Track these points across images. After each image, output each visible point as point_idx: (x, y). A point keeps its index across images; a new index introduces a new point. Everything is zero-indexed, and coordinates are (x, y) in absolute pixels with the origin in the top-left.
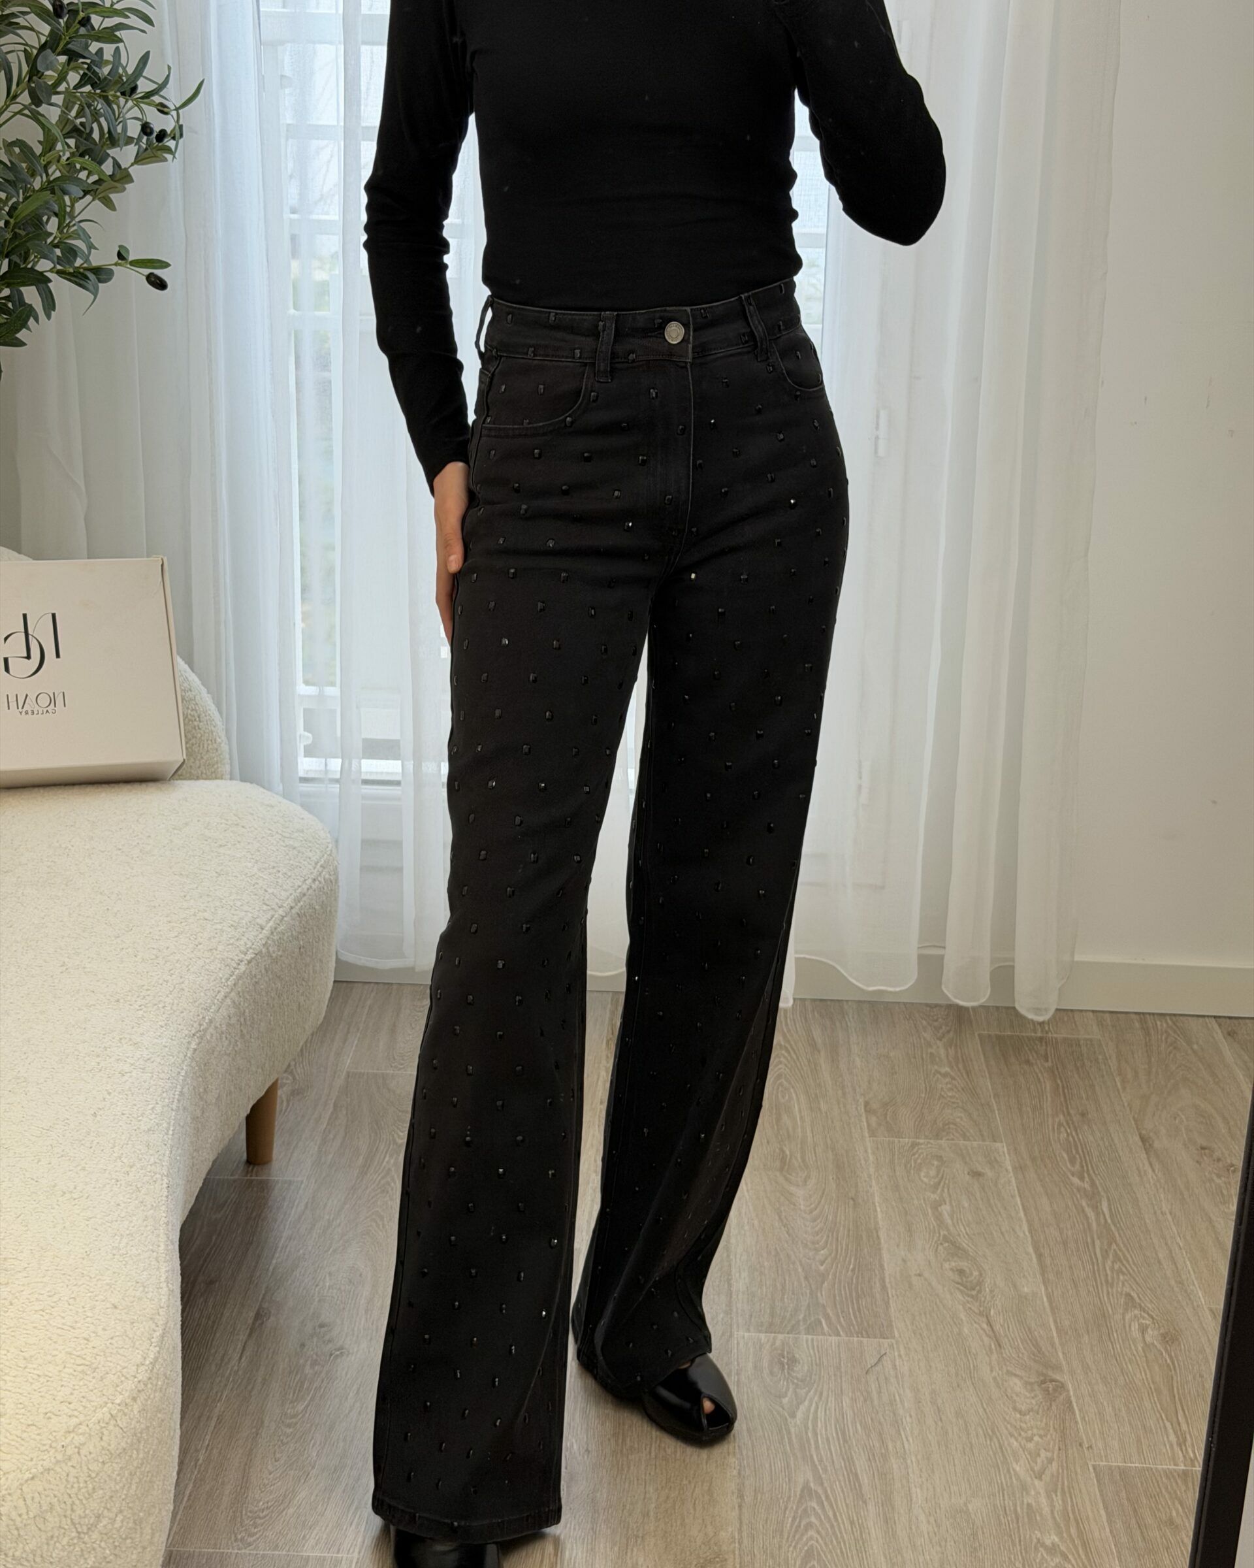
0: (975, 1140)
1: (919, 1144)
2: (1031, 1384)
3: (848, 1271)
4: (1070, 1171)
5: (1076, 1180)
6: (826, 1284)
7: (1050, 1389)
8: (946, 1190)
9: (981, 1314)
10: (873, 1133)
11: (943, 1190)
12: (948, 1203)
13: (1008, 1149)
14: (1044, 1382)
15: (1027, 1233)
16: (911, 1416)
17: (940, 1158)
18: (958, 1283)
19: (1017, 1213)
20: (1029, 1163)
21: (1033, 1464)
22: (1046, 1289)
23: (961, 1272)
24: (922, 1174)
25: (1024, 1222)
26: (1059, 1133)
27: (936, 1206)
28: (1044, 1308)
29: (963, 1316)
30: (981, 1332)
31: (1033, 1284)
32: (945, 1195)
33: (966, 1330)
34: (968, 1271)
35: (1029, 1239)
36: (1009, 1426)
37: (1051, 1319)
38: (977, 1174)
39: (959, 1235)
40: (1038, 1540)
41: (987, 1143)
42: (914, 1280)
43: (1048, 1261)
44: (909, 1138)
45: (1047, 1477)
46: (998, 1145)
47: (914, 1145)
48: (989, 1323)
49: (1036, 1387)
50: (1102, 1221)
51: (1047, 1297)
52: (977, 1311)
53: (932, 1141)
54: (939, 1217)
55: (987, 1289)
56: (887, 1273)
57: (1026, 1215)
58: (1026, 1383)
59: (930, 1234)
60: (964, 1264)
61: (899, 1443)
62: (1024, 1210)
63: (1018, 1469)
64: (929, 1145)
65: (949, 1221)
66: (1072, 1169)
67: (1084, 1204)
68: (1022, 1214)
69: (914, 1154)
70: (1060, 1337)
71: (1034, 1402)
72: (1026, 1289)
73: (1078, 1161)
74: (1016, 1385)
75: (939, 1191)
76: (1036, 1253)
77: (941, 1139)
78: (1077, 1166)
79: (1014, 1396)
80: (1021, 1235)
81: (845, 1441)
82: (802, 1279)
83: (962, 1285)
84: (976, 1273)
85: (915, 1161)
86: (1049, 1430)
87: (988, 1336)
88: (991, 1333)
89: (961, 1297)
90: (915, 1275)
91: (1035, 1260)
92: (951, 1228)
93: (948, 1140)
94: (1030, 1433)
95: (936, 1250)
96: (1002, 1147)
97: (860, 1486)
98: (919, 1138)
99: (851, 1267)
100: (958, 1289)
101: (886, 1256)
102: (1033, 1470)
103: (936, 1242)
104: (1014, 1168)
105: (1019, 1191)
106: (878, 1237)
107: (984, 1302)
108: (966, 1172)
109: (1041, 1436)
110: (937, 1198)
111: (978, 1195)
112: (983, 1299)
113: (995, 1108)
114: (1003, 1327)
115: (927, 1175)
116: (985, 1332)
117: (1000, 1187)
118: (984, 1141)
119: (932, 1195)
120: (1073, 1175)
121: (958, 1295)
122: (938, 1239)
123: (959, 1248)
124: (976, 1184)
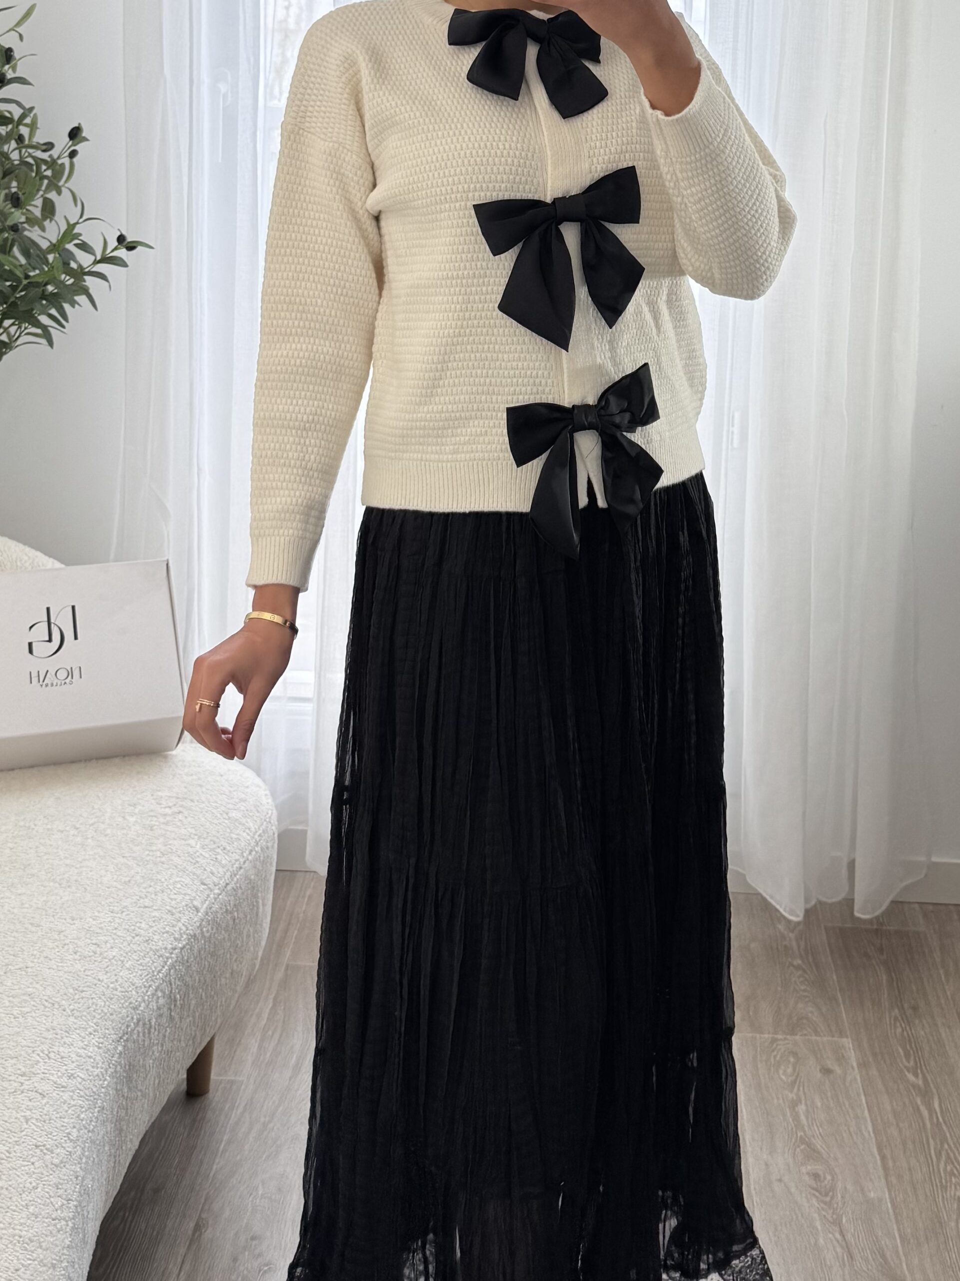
0: (825, 1036)
1: (777, 1040)
4: (906, 1067)
5: (911, 1077)
8: (801, 1089)
9: (834, 1223)
11: (799, 1089)
12: (803, 1102)
13: (853, 1046)
15: (871, 1133)
18: (813, 1189)
19: (863, 1112)
20: (871, 1057)
22: (890, 1194)
23: (816, 1176)
24: (781, 1072)
25: (869, 1120)
26: (896, 1028)
27: (794, 1105)
28: (889, 1214)
29: (818, 1224)
30: (835, 1242)
31: (877, 1190)
32: (801, 1093)
33: (821, 1240)
34: (822, 1176)
35: (874, 1140)
37: (895, 1227)
38: (827, 1071)
39: (814, 1136)
41: (834, 1039)
42: (776, 1186)
43: (890, 1164)
44: (769, 1033)
46: (844, 1040)
47: (774, 1040)
48: (842, 1232)
50: (935, 1120)
51: (891, 1203)
52: (830, 1219)
53: (788, 1037)
54: (796, 1118)
55: (839, 1195)
57: (870, 1114)
59: (788, 1135)
60: (818, 1168)
62: (869, 1108)
64: (786, 1042)
65: (805, 1121)
66: (908, 1065)
67: (919, 1102)
68: (866, 1112)
69: (773, 1051)
70: (903, 1245)
72: (872, 1195)
73: (913, 1057)
75: (795, 1090)
76: (879, 1154)
77: (796, 1035)
78: (912, 1063)
80: (866, 1135)
83: (817, 1190)
84: (829, 1177)
85: (775, 1058)
87: (841, 1247)
88: (844, 1244)
89: (816, 1204)
90: (777, 1180)
91: (879, 1162)
92: (806, 1129)
93: (801, 1035)
95: (794, 1154)
96: (847, 1042)
98: (777, 1034)
100: (814, 1195)
101: (751, 1160)
103: (794, 1144)
104: (859, 1065)
105: (863, 1089)
107: (837, 1208)
108: (818, 1070)
110: (795, 1098)
111: (829, 1094)
112: (835, 1205)
113: (841, 1001)
114: (853, 1236)
115: (785, 1073)
116: (838, 1242)
117: (847, 1084)
118: (833, 1036)
119: (789, 1094)
120: (908, 1071)
121: (814, 1201)
122: (796, 1141)
123: (814, 1150)
124: (827, 1082)
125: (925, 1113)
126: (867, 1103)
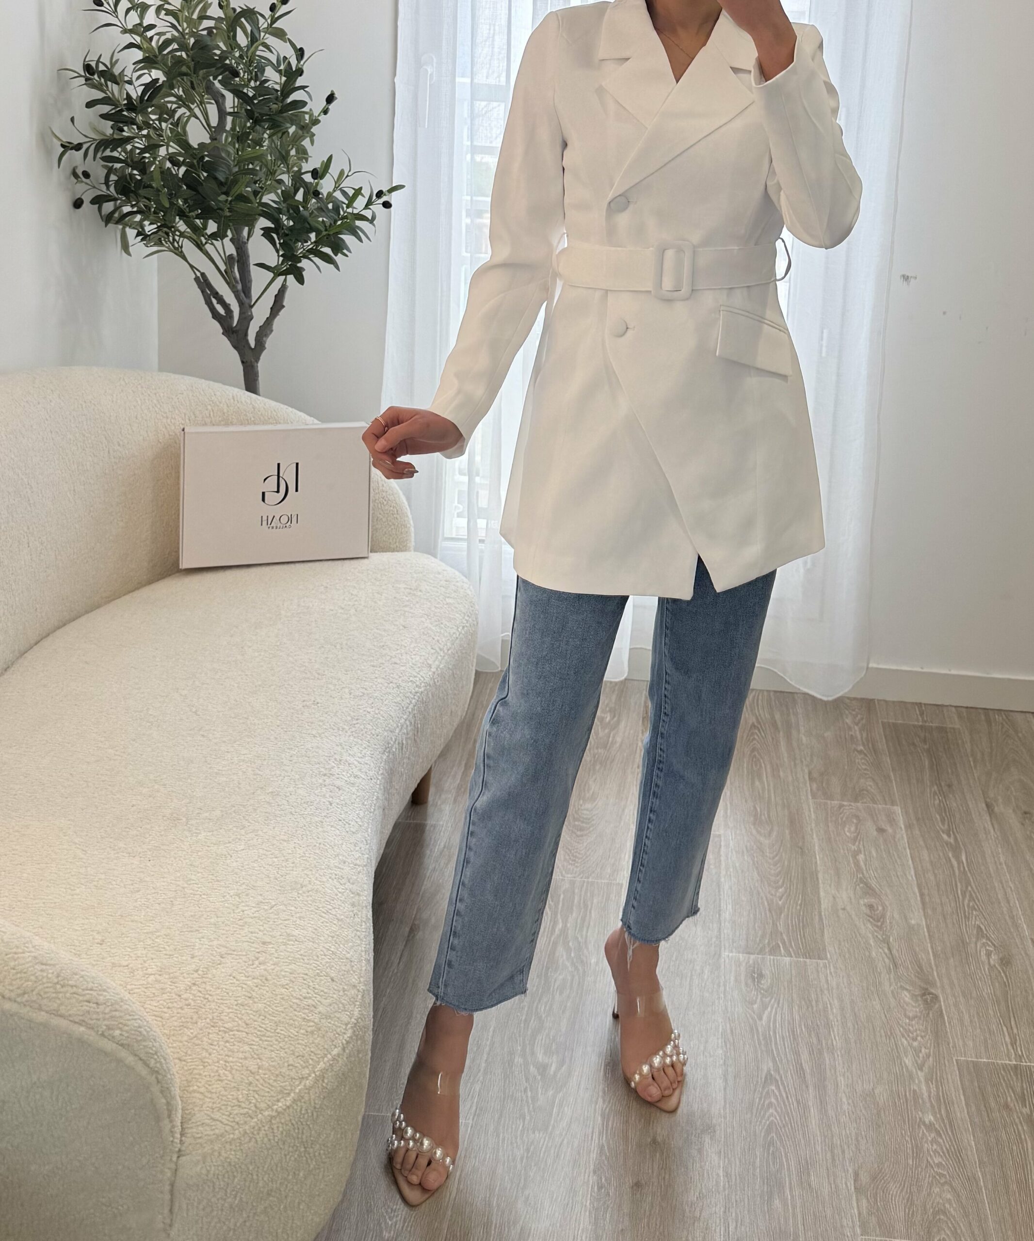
0: (880, 804)
1: (843, 805)
2: (916, 996)
3: (797, 906)
4: (941, 828)
5: (945, 837)
6: (783, 915)
7: (929, 1000)
8: (861, 843)
9: (884, 941)
10: (814, 796)
11: (859, 843)
12: (863, 852)
13: (902, 812)
14: (924, 994)
15: (914, 878)
16: (837, 1020)
17: (857, 817)
18: (869, 916)
19: (908, 861)
20: (915, 821)
21: (917, 1059)
22: (926, 922)
23: (871, 907)
24: (846, 829)
25: (912, 869)
26: (934, 799)
27: (855, 854)
28: (925, 936)
29: (872, 942)
30: (884, 955)
31: (917, 918)
32: (861, 846)
33: (874, 954)
34: (876, 907)
35: (915, 882)
36: (901, 1028)
37: (929, 945)
38: (881, 830)
39: (870, 878)
40: (921, 1119)
41: (888, 806)
42: (841, 912)
43: (927, 899)
44: (838, 800)
45: (926, 1069)
46: (895, 807)
47: (841, 806)
48: (889, 949)
49: (919, 998)
50: (962, 869)
51: (927, 929)
53: (852, 804)
54: (857, 864)
55: (888, 921)
56: (823, 907)
57: (913, 863)
58: (913, 996)
59: (851, 877)
60: (873, 901)
61: (830, 1040)
62: (912, 860)
63: (907, 1061)
64: (851, 807)
65: (864, 867)
66: (943, 827)
67: (950, 855)
68: (910, 862)
69: (841, 814)
70: (935, 959)
71: (918, 1010)
72: (913, 922)
73: (946, 822)
74: (906, 996)
75: (857, 843)
76: (919, 893)
77: (859, 803)
78: (946, 826)
79: (905, 1005)
80: (910, 878)
81: (795, 1040)
82: (767, 912)
83: (872, 917)
84: (880, 908)
85: (842, 819)
86: (928, 1032)
87: (889, 958)
88: (890, 956)
89: (870, 927)
90: (842, 909)
91: (919, 898)
92: (865, 872)
93: (863, 803)
94: (915, 1034)
95: (855, 890)
96: (898, 810)
97: (804, 1073)
98: (843, 801)
99: (799, 902)
100: (869, 920)
101: (822, 894)
102: (917, 1063)
103: (855, 883)
104: (906, 827)
105: (909, 844)
106: (817, 879)
107: (886, 930)
108: (874, 829)
109: (922, 1037)
110: (857, 849)
111: (882, 847)
112: (885, 928)
113: (893, 778)
114: (898, 951)
115: (849, 831)
116: (887, 956)
117: (896, 840)
118: (886, 804)
119: (853, 847)
120: (944, 832)
121: (869, 925)
122: (857, 881)
123: (870, 888)
124: (881, 839)
125: (955, 863)
126: (911, 854)
